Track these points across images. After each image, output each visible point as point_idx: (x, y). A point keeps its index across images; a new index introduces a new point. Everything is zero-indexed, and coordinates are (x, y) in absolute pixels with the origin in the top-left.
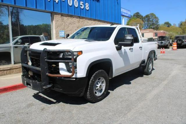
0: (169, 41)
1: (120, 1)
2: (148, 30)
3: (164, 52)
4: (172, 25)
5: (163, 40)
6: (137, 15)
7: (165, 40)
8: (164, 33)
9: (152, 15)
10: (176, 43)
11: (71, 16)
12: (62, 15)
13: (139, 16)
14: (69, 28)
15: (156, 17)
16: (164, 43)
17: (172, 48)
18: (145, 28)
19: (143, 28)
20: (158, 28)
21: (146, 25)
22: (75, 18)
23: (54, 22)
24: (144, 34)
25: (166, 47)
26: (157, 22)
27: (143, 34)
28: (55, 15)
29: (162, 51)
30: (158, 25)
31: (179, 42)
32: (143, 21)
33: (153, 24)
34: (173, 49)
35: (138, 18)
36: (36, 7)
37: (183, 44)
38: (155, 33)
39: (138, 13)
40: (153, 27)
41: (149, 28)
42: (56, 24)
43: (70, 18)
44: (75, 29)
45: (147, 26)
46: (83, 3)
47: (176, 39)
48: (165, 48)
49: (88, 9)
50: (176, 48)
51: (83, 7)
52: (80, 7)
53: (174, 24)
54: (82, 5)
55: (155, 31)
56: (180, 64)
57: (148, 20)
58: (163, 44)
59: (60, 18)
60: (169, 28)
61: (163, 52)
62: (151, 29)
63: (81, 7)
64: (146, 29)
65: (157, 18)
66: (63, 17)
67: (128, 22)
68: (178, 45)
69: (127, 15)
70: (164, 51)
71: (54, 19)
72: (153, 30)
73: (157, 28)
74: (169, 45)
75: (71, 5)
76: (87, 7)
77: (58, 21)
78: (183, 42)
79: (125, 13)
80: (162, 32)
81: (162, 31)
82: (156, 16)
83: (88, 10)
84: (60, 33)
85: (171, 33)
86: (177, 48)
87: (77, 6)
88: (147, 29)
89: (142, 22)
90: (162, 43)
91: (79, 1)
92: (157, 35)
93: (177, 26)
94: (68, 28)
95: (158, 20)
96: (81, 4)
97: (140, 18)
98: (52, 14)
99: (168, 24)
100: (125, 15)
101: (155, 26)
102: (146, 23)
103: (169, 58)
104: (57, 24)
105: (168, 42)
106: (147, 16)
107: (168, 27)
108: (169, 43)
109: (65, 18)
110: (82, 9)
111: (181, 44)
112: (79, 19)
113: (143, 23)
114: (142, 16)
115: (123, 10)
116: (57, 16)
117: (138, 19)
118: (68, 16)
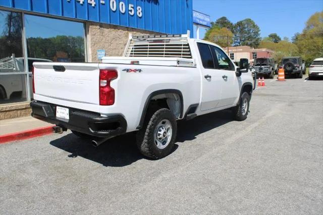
0: (274, 66)
1: (192, 3)
2: (240, 49)
3: (263, 85)
4: (282, 39)
5: (263, 65)
6: (223, 22)
7: (266, 65)
8: (268, 52)
9: (249, 21)
10: (284, 70)
11: (115, 27)
12: (101, 26)
13: (225, 23)
14: (112, 45)
15: (254, 26)
16: (264, 69)
17: (277, 78)
18: (237, 44)
19: (233, 45)
20: (258, 44)
21: (237, 40)
22: (120, 30)
23: (89, 36)
24: (235, 54)
25: (268, 76)
26: (256, 33)
27: (233, 54)
28: (90, 26)
29: (259, 82)
30: (258, 39)
31: (289, 69)
32: (233, 32)
33: (250, 38)
34: (279, 80)
35: (224, 26)
36: (63, 15)
37: (294, 70)
38: (253, 53)
39: (224, 18)
40: (249, 42)
41: (243, 45)
42: (92, 39)
43: (113, 29)
44: (121, 47)
45: (239, 41)
46: (133, 6)
47: (283, 63)
48: (265, 78)
49: (140, 16)
50: (283, 77)
51: (132, 13)
52: (129, 14)
53: (285, 38)
54: (132, 9)
55: (253, 50)
56: (284, 102)
57: (242, 31)
58: (262, 72)
59: (99, 30)
60: (277, 44)
61: (261, 84)
62: (247, 46)
63: (130, 12)
64: (238, 46)
65: (257, 27)
66: (102, 28)
67: (206, 34)
68: (287, 73)
69: (205, 23)
70: (263, 82)
71: (90, 31)
72: (249, 47)
73: (256, 45)
74: (272, 72)
75: (114, 9)
76: (139, 13)
77: (95, 35)
78: (294, 68)
79: (200, 19)
80: (264, 52)
81: (264, 50)
82: (255, 24)
83: (140, 18)
84: (98, 53)
85: (280, 52)
86: (285, 78)
87: (123, 11)
88: (240, 45)
89: (230, 34)
90: (261, 69)
91: (118, 1)
92: (256, 56)
93: (290, 41)
94: (110, 45)
95: (259, 31)
96: (130, 8)
97: (228, 27)
98: (87, 24)
99: (275, 38)
100: (201, 22)
101: (254, 41)
102: (238, 35)
103: (270, 93)
104: (94, 40)
105: (271, 68)
106: (240, 24)
107: (276, 42)
108: (273, 69)
109: (106, 31)
110: (131, 16)
111: (291, 71)
112: (126, 32)
113: (234, 36)
114: (232, 24)
115: (198, 14)
116: (94, 27)
117: (224, 29)
118: (110, 28)
